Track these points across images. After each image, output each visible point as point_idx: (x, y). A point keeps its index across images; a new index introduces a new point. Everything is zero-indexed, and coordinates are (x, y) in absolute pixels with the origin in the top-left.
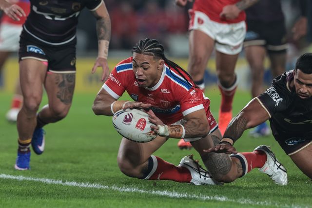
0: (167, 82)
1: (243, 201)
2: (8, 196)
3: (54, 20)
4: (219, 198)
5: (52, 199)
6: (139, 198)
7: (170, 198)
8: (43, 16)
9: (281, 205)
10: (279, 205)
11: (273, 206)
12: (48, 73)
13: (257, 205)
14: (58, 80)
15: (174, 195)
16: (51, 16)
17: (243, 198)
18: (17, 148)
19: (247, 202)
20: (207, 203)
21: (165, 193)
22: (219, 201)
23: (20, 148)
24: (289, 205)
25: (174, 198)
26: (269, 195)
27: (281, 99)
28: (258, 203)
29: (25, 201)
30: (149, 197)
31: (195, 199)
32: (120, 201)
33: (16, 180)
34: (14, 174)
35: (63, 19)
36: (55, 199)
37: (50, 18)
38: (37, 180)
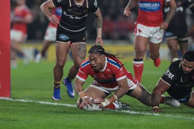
0: (109, 66)
1: (168, 116)
2: (49, 113)
3: (75, 19)
4: (155, 114)
5: (72, 114)
6: (115, 114)
7: (130, 114)
8: (69, 16)
9: (186, 118)
10: (185, 117)
11: (183, 118)
12: (71, 45)
13: (174, 118)
14: (77, 47)
15: (132, 113)
16: (73, 17)
17: (167, 114)
18: (54, 86)
19: (169, 116)
20: (149, 117)
21: (128, 111)
22: (155, 116)
23: (55, 86)
24: (190, 117)
25: (133, 114)
26: (180, 113)
27: (173, 76)
28: (175, 117)
29: (58, 115)
30: (120, 114)
31: (143, 115)
32: (105, 116)
33: (53, 105)
34: (52, 102)
35: (79, 18)
36: (73, 114)
37: (73, 18)
38: (64, 105)
